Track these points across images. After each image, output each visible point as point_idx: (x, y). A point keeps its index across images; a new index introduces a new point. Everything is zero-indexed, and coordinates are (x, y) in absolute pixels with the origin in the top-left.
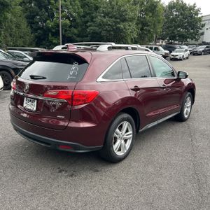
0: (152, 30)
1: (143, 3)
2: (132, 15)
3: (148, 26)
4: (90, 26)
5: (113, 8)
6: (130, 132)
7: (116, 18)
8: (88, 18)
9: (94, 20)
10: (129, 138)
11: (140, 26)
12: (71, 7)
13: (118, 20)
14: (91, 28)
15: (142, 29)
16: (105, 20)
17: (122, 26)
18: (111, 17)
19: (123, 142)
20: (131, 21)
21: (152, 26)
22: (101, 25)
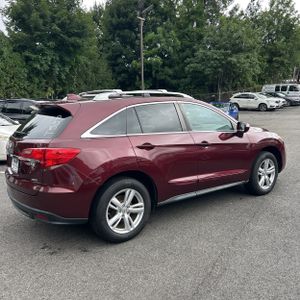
0: (286, 61)
1: (271, 23)
2: (251, 41)
3: (280, 56)
4: (190, 63)
5: (222, 36)
6: (141, 204)
7: (226, 49)
8: (188, 51)
9: (196, 54)
10: (140, 212)
11: (267, 57)
12: (164, 40)
13: (229, 51)
14: (191, 65)
15: (270, 61)
16: (209, 53)
17: (235, 60)
18: (219, 49)
20: (249, 51)
21: (288, 55)
22: (204, 60)
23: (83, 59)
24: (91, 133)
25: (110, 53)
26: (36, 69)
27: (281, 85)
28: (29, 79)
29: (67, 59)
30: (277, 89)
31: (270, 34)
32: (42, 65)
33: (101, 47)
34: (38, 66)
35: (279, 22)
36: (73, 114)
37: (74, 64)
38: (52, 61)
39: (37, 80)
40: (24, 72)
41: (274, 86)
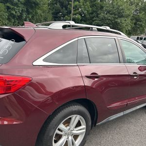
0: (143, 24)
1: (138, 4)
2: (128, 12)
3: (140, 21)
4: (95, 20)
5: (113, 8)
6: (83, 126)
7: (115, 15)
8: (95, 14)
9: (99, 16)
10: (81, 134)
11: (134, 21)
12: (83, 6)
13: (117, 16)
14: (96, 21)
15: (135, 24)
16: (106, 16)
17: (119, 21)
18: (112, 14)
19: (70, 138)
20: (126, 17)
21: (144, 22)
22: (103, 19)
23: (39, 11)
24: (44, 60)
25: (54, 11)
26: (13, 14)
27: (140, 37)
28: (9, 19)
29: (31, 11)
30: (138, 38)
31: (137, 10)
32: (16, 12)
33: (50, 7)
34: (14, 12)
35: (142, 4)
36: (27, 39)
37: (34, 14)
38: (22, 10)
39: (13, 20)
40: (6, 15)
41: (136, 37)
